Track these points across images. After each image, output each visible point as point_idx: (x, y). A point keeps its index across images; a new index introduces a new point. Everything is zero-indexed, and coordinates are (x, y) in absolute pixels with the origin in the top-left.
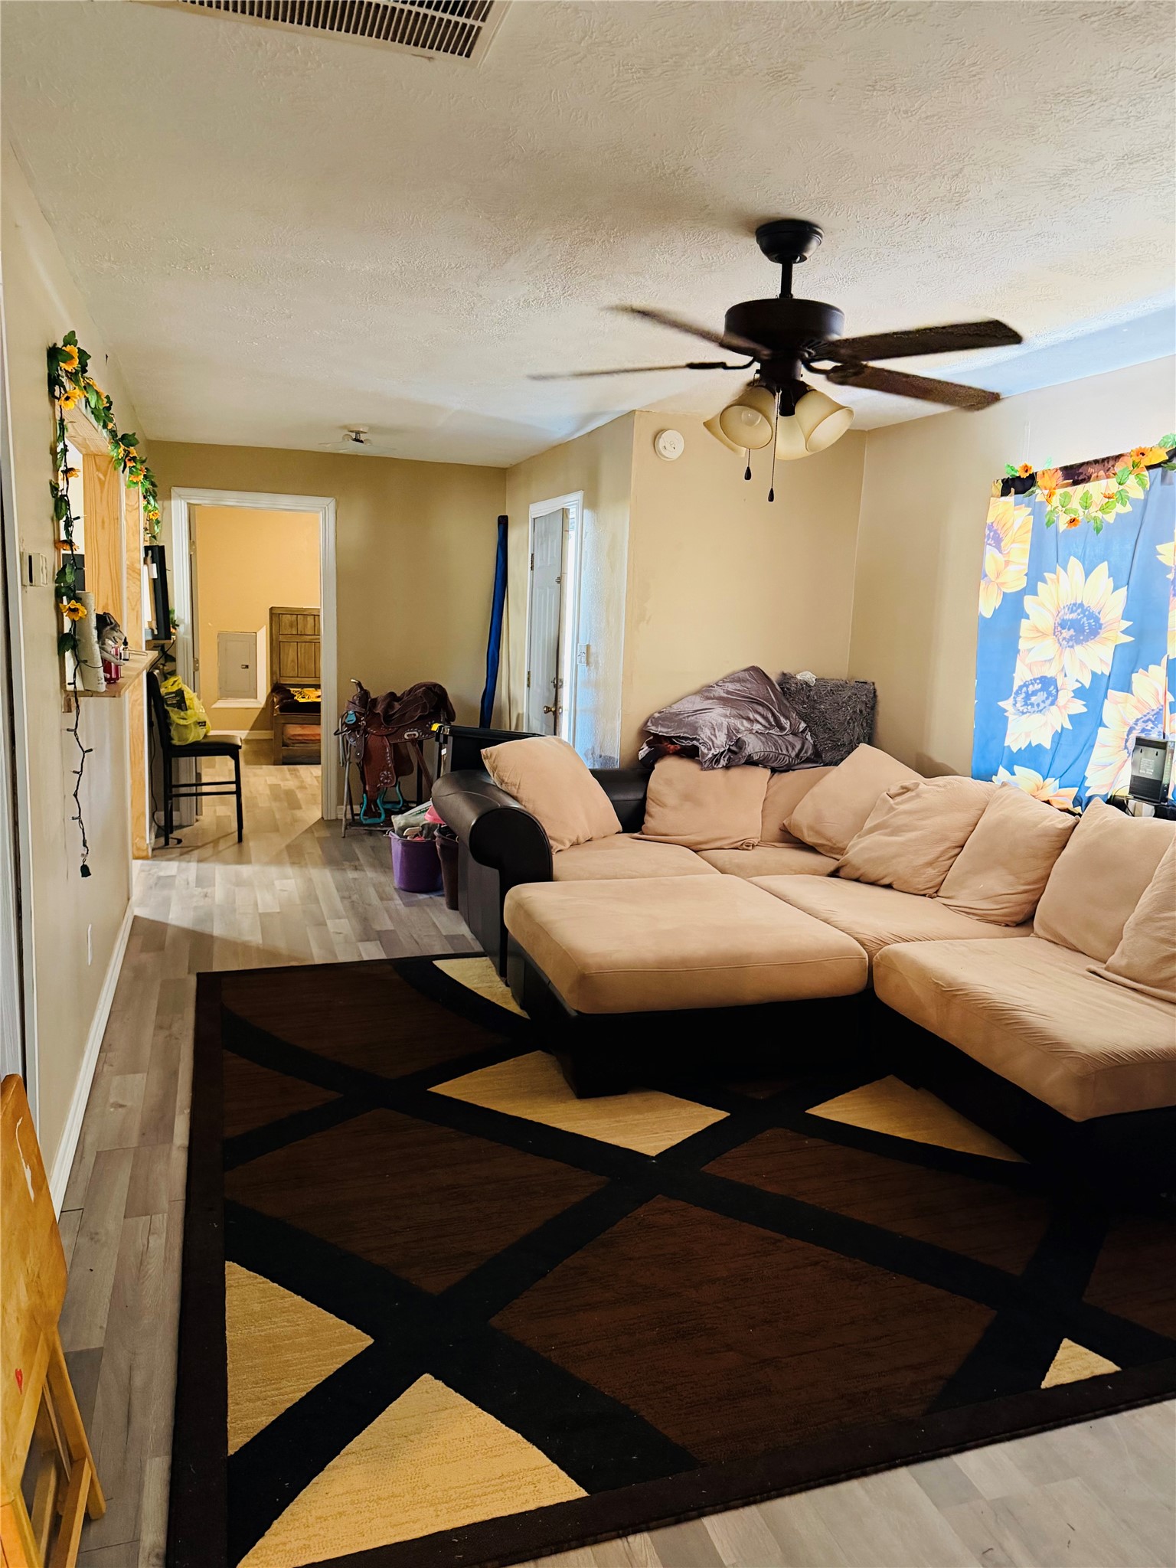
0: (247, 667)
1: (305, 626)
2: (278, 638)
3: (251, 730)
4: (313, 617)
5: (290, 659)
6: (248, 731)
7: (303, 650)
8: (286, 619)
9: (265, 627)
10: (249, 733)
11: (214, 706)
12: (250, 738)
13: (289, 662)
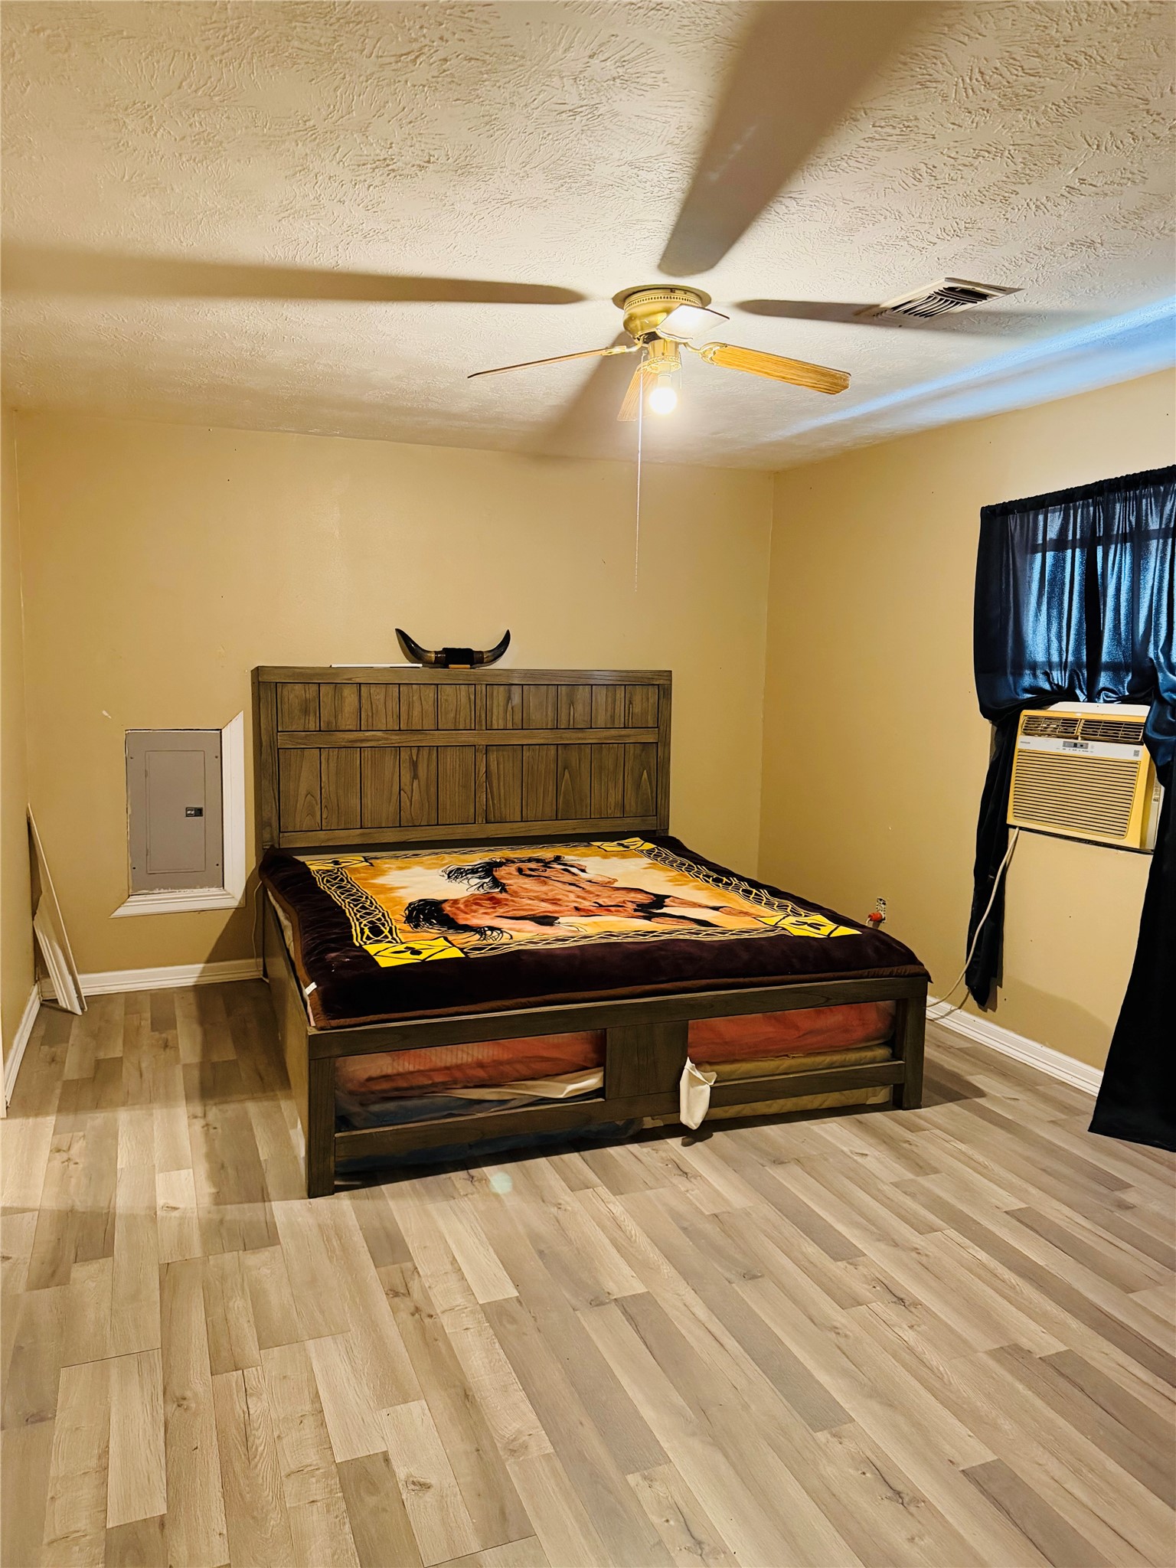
0: (199, 812)
1: (337, 712)
2: (273, 742)
3: (208, 961)
4: (355, 688)
5: (303, 791)
6: (201, 966)
7: (332, 765)
8: (294, 695)
9: (240, 718)
10: (204, 971)
11: (122, 912)
12: (208, 980)
13: (301, 798)
